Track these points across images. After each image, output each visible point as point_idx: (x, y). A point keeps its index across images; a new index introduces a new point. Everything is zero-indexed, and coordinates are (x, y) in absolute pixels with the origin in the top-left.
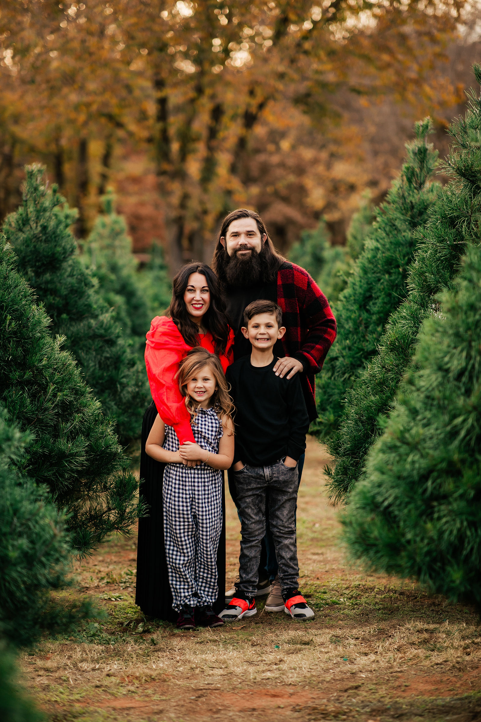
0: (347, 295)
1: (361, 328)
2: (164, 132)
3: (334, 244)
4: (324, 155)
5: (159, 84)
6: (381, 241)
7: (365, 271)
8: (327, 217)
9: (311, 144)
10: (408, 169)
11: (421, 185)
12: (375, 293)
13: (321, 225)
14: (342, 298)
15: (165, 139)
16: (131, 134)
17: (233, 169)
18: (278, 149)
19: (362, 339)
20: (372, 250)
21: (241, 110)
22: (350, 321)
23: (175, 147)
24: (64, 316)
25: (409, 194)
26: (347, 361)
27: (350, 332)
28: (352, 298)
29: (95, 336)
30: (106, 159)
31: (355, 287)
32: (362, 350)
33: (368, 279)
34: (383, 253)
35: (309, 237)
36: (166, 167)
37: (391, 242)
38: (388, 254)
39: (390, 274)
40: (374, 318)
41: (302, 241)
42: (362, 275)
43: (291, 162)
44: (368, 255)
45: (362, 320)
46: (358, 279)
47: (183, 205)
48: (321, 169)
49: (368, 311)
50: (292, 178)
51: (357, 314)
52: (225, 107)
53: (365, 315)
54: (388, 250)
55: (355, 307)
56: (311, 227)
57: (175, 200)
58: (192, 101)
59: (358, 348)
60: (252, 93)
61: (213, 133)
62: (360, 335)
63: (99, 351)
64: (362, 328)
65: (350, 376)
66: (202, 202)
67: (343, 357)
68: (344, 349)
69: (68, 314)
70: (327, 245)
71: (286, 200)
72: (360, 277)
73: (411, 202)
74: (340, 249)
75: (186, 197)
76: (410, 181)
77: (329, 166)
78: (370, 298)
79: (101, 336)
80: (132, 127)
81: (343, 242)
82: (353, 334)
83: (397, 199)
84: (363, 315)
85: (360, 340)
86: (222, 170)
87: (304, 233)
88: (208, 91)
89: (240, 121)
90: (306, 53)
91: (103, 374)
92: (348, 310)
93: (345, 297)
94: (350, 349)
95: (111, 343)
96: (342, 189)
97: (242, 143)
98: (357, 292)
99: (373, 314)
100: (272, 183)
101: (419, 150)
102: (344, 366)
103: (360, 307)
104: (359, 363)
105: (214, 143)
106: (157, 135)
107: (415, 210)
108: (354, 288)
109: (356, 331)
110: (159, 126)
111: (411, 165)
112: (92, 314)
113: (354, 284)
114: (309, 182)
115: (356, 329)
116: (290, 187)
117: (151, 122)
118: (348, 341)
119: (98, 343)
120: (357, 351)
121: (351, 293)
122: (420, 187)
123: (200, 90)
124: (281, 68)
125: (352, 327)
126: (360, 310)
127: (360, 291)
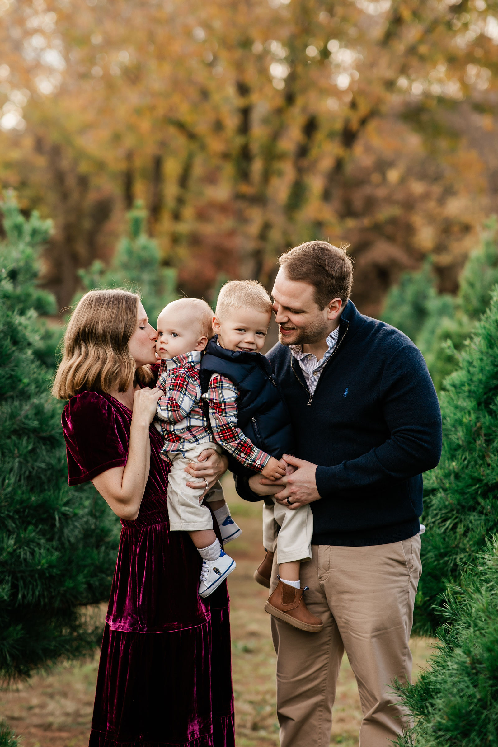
0: (457, 382)
1: (478, 442)
2: (245, 148)
3: (441, 291)
4: (437, 190)
5: (243, 90)
7: (490, 341)
8: (434, 258)
9: (423, 176)
13: (427, 267)
15: (246, 155)
17: (326, 196)
18: (385, 180)
19: (480, 462)
21: (338, 126)
22: (460, 429)
26: (451, 499)
27: (459, 446)
28: (466, 388)
30: (184, 181)
31: (472, 369)
32: (480, 481)
35: (410, 281)
36: (245, 189)
41: (403, 286)
42: (484, 349)
43: (399, 196)
45: (480, 428)
46: (477, 355)
47: (263, 236)
48: (432, 205)
51: (473, 416)
52: (320, 121)
53: (486, 420)
55: (468, 404)
56: (414, 268)
57: (254, 229)
58: (280, 111)
59: (472, 478)
60: (354, 106)
61: (303, 151)
62: (475, 455)
64: (480, 442)
65: (455, 527)
66: (285, 233)
67: (445, 490)
68: (447, 476)
70: (432, 292)
71: (391, 238)
72: (482, 353)
74: (448, 299)
75: (267, 227)
77: (441, 201)
81: (454, 289)
82: (464, 451)
84: (482, 420)
85: (476, 463)
86: (314, 197)
87: (404, 276)
88: (300, 101)
89: (338, 140)
92: (456, 407)
93: (454, 386)
94: (457, 477)
96: (456, 229)
97: (339, 165)
98: (475, 379)
102: (446, 507)
103: (479, 404)
104: (471, 503)
105: (305, 163)
106: (236, 151)
108: (469, 371)
109: (469, 445)
110: (240, 140)
113: (470, 363)
114: (418, 220)
115: (469, 443)
116: (393, 221)
117: (230, 134)
118: (454, 464)
120: (470, 481)
121: (465, 379)
123: (290, 99)
124: (389, 74)
125: (463, 438)
126: (478, 409)
127: (480, 376)
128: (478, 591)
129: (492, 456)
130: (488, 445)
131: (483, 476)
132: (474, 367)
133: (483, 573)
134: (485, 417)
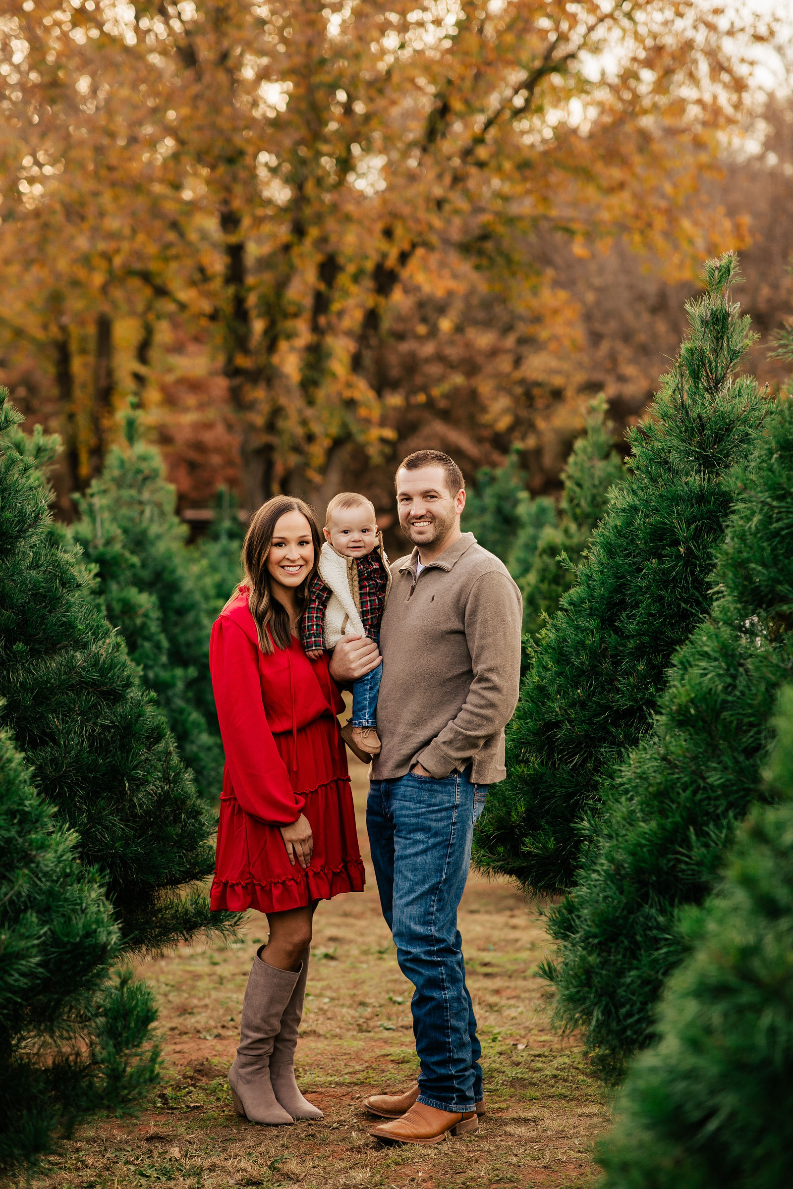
0: (576, 600)
2: (239, 302)
3: (534, 492)
4: (509, 342)
5: (229, 221)
6: (640, 492)
7: (610, 550)
8: (519, 444)
10: (691, 351)
11: (716, 384)
12: (631, 595)
13: (511, 459)
14: (566, 606)
15: (241, 313)
16: (183, 306)
17: (356, 363)
18: (433, 332)
19: (608, 687)
20: (624, 510)
21: (368, 264)
22: (583, 653)
23: (258, 326)
24: (19, 646)
25: (694, 401)
26: (579, 730)
28: (586, 606)
29: (82, 686)
30: (143, 352)
31: (592, 584)
32: (609, 708)
33: (618, 567)
34: (646, 516)
35: (492, 480)
36: (242, 361)
37: (661, 496)
38: (654, 519)
39: (660, 557)
40: (631, 644)
42: (604, 560)
43: (454, 353)
44: (613, 520)
45: (606, 648)
46: (596, 567)
47: (271, 427)
49: (617, 631)
50: (458, 379)
51: (597, 637)
52: (341, 260)
53: (612, 639)
54: (656, 510)
55: (592, 624)
56: (493, 463)
57: (260, 418)
58: (287, 248)
60: (388, 233)
61: (321, 303)
63: (90, 713)
64: (606, 665)
66: (304, 422)
67: (570, 721)
68: (572, 705)
69: (26, 644)
70: (522, 495)
71: (445, 415)
72: (602, 564)
73: (700, 417)
75: (277, 412)
76: (696, 376)
77: (518, 360)
78: (622, 605)
79: (94, 684)
80: (185, 295)
81: (555, 489)
82: (589, 676)
83: (672, 411)
84: (608, 640)
85: (604, 689)
86: (339, 365)
88: (314, 232)
89: (369, 283)
90: (481, 165)
91: (96, 760)
92: (577, 628)
93: (572, 603)
94: (583, 705)
95: (115, 696)
97: (372, 318)
98: (596, 594)
99: (628, 637)
100: (424, 389)
101: (714, 314)
103: (603, 622)
105: (324, 320)
106: (227, 308)
107: (708, 432)
108: (588, 586)
110: (231, 290)
111: (698, 344)
112: (77, 642)
113: (590, 577)
114: (485, 388)
115: (594, 667)
116: (453, 395)
117: (216, 284)
119: (87, 698)
121: (585, 595)
122: (716, 387)
123: (299, 230)
125: (587, 663)
126: (602, 629)
127: (602, 591)
128: (617, 801)
129: (621, 679)
130: (615, 668)
131: (613, 702)
132: (594, 580)
133: (621, 785)
134: (610, 636)
